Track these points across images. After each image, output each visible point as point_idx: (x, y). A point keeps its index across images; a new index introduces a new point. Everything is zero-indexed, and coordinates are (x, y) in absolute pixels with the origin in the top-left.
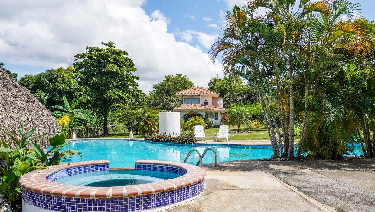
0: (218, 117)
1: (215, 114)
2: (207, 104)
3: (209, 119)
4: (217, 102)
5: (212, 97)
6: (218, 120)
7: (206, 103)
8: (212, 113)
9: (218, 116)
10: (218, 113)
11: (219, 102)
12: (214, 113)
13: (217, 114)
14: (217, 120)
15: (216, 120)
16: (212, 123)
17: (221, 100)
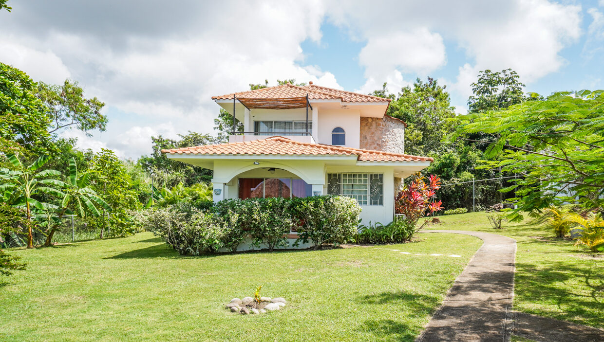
0: (381, 192)
1: (369, 178)
2: (344, 144)
3: (336, 203)
4: (380, 138)
5: (363, 119)
6: (381, 203)
7: (338, 137)
8: (354, 176)
9: (381, 187)
10: (382, 176)
11: (387, 137)
12: (366, 176)
13: (377, 180)
14: (378, 207)
15: (375, 204)
16: (353, 218)
17: (396, 130)
